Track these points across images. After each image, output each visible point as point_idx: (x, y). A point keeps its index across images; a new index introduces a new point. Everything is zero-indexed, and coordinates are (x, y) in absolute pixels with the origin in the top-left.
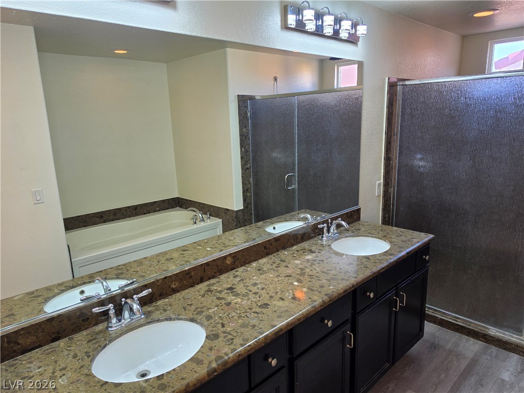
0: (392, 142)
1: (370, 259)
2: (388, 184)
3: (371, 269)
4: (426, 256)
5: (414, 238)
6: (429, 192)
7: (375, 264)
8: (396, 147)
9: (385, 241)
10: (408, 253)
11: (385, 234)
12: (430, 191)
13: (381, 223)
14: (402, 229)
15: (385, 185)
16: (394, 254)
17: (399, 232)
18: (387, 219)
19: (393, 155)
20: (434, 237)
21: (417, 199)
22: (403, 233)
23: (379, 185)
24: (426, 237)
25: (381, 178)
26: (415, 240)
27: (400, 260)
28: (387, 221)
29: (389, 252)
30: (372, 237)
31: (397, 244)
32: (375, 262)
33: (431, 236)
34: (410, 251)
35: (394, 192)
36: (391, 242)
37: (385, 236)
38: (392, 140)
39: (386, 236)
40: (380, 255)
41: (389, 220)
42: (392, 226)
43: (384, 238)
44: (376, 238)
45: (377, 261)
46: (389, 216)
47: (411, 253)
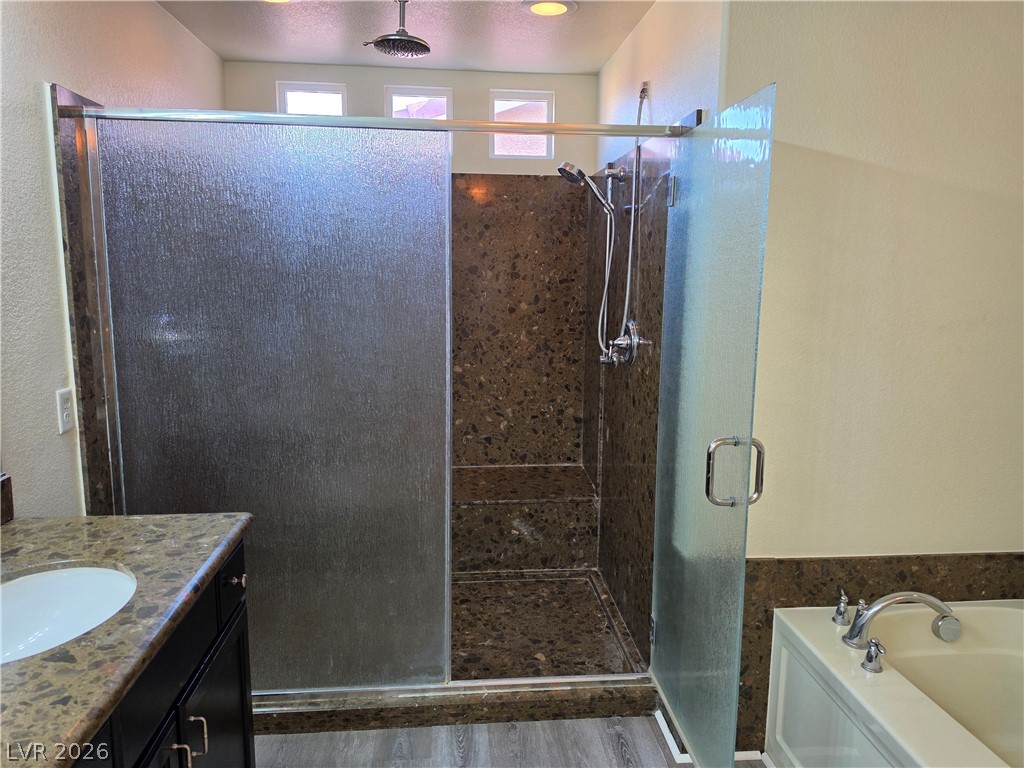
0: (88, 274)
1: (71, 659)
2: (93, 396)
3: (85, 703)
4: (240, 577)
5: (202, 536)
6: (210, 405)
7: (95, 673)
8: (103, 289)
9: (115, 567)
10: (196, 589)
11: (109, 545)
12: (213, 401)
13: (85, 514)
14: (158, 517)
15: (83, 399)
16: (156, 608)
17: (151, 527)
18: (102, 496)
19: (96, 312)
20: (250, 518)
21: (180, 427)
22: (161, 526)
23: (66, 399)
24: (233, 524)
25: (66, 378)
26: (205, 541)
27: (178, 622)
28: (102, 502)
29: (138, 606)
30: (65, 566)
31: (156, 567)
32: (97, 665)
33: (244, 517)
34: (203, 580)
35: (112, 417)
36: (135, 568)
37: (110, 553)
38: (88, 269)
39: (115, 552)
40: (108, 627)
41: (108, 496)
42: (120, 513)
43: (109, 557)
44: (82, 565)
45: (100, 656)
46: (107, 487)
47: (206, 585)
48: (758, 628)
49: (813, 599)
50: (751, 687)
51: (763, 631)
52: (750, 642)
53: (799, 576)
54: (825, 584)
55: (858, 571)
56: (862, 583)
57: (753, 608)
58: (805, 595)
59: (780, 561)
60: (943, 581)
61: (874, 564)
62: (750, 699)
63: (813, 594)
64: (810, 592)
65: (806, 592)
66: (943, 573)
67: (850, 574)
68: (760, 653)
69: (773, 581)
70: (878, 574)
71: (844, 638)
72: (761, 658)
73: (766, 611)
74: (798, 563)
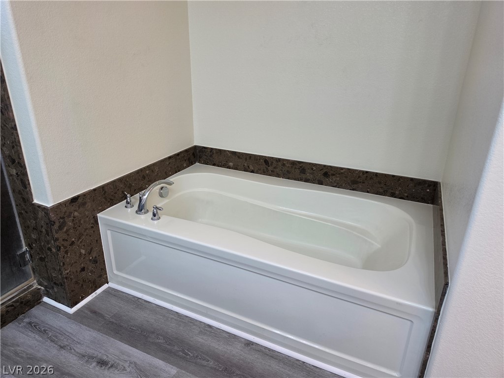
48: (92, 227)
49: (112, 203)
50: (96, 257)
51: (95, 227)
52: (90, 236)
53: (104, 194)
54: (116, 193)
55: (127, 182)
56: (130, 186)
57: (87, 219)
58: (109, 202)
59: (95, 190)
60: (157, 174)
61: (133, 176)
62: (97, 263)
63: (112, 200)
64: (111, 199)
65: (109, 200)
66: (157, 170)
67: (125, 184)
68: (96, 239)
69: (94, 201)
70: (135, 180)
71: (137, 212)
72: (97, 241)
73: (94, 217)
74: (103, 187)
